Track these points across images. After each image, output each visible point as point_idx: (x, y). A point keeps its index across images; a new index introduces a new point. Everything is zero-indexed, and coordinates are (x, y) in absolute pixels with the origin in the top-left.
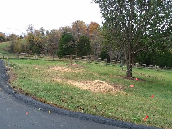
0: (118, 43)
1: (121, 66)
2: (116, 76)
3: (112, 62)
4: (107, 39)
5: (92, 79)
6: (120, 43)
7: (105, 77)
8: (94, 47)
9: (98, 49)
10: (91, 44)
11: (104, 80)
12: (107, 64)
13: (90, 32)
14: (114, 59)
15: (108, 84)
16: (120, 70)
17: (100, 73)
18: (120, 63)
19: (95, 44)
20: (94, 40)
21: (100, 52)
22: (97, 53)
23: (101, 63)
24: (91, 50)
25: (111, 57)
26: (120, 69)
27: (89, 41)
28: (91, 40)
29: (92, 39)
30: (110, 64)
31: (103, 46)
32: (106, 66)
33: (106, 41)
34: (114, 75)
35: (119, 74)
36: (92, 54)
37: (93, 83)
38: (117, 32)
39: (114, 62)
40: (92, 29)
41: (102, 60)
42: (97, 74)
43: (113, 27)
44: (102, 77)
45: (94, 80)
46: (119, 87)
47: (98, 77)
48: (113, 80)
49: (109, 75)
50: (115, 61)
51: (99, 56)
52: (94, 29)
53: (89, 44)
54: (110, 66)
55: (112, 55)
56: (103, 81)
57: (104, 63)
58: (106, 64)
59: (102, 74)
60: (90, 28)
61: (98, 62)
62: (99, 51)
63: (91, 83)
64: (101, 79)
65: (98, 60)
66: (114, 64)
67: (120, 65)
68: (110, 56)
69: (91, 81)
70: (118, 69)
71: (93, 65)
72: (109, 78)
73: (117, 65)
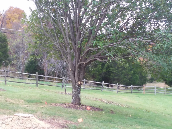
0: (57, 45)
1: (63, 87)
2: (54, 105)
3: (48, 78)
4: (39, 38)
5: (10, 112)
6: (60, 45)
7: (34, 107)
8: (15, 53)
9: (22, 55)
10: (9, 47)
11: (32, 112)
12: (39, 82)
13: (7, 25)
14: (51, 73)
15: (40, 119)
16: (62, 93)
17: (25, 101)
18: (61, 80)
19: (18, 47)
20: (14, 39)
21: (26, 62)
22: (21, 64)
23: (27, 81)
24: (8, 57)
25: (45, 70)
26: (61, 91)
27: (5, 41)
28: (9, 40)
29: (12, 37)
30: (44, 83)
31: (31, 51)
32: (37, 86)
33: (36, 43)
34: (50, 102)
35: (60, 101)
36: (12, 65)
37: (11, 119)
38: (55, 28)
39: (51, 79)
40: (12, 19)
41: (30, 76)
42: (20, 102)
43: (48, 18)
44: (29, 107)
45: (13, 115)
46: (59, 124)
47: (22, 108)
48: (48, 112)
49: (42, 103)
50: (53, 78)
51: (25, 69)
52: (16, 18)
53: (6, 46)
54: (44, 87)
55: (48, 68)
56: (30, 115)
57: (33, 81)
58: (37, 84)
59: (30, 101)
60: (7, 17)
61: (23, 79)
62: (25, 60)
63: (6, 120)
64: (27, 111)
65: (22, 77)
66: (52, 83)
67: (61, 84)
68: (43, 70)
69: (8, 116)
70: (57, 91)
71: (13, 86)
72: (41, 108)
73: (56, 84)
